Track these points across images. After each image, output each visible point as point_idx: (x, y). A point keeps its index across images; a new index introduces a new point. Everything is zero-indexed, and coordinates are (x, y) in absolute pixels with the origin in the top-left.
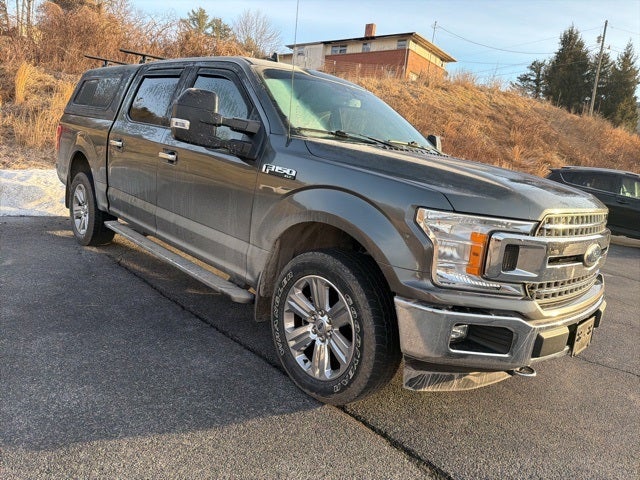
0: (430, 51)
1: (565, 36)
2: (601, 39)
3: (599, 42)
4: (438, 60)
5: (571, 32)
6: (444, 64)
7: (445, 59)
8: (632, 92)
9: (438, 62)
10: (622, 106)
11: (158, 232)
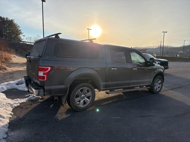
11: (130, 86)
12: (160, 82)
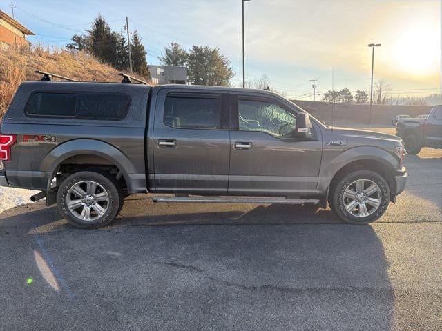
0: (13, 26)
1: (97, 22)
2: (126, 27)
3: (125, 29)
4: (21, 33)
5: (100, 20)
6: (26, 36)
7: (26, 32)
8: (144, 59)
9: (21, 35)
10: (142, 67)
11: (229, 190)
12: (374, 188)
